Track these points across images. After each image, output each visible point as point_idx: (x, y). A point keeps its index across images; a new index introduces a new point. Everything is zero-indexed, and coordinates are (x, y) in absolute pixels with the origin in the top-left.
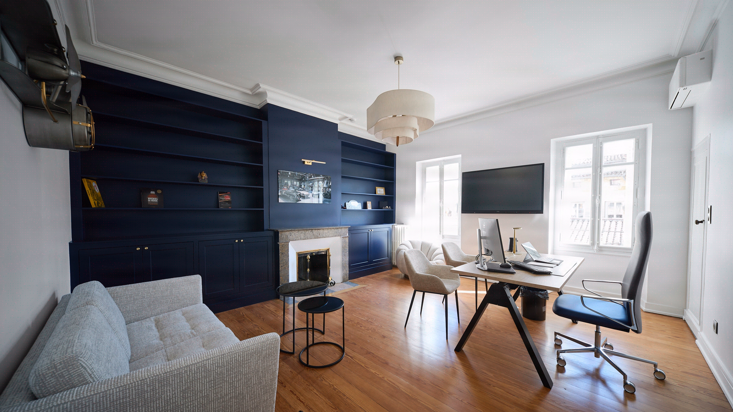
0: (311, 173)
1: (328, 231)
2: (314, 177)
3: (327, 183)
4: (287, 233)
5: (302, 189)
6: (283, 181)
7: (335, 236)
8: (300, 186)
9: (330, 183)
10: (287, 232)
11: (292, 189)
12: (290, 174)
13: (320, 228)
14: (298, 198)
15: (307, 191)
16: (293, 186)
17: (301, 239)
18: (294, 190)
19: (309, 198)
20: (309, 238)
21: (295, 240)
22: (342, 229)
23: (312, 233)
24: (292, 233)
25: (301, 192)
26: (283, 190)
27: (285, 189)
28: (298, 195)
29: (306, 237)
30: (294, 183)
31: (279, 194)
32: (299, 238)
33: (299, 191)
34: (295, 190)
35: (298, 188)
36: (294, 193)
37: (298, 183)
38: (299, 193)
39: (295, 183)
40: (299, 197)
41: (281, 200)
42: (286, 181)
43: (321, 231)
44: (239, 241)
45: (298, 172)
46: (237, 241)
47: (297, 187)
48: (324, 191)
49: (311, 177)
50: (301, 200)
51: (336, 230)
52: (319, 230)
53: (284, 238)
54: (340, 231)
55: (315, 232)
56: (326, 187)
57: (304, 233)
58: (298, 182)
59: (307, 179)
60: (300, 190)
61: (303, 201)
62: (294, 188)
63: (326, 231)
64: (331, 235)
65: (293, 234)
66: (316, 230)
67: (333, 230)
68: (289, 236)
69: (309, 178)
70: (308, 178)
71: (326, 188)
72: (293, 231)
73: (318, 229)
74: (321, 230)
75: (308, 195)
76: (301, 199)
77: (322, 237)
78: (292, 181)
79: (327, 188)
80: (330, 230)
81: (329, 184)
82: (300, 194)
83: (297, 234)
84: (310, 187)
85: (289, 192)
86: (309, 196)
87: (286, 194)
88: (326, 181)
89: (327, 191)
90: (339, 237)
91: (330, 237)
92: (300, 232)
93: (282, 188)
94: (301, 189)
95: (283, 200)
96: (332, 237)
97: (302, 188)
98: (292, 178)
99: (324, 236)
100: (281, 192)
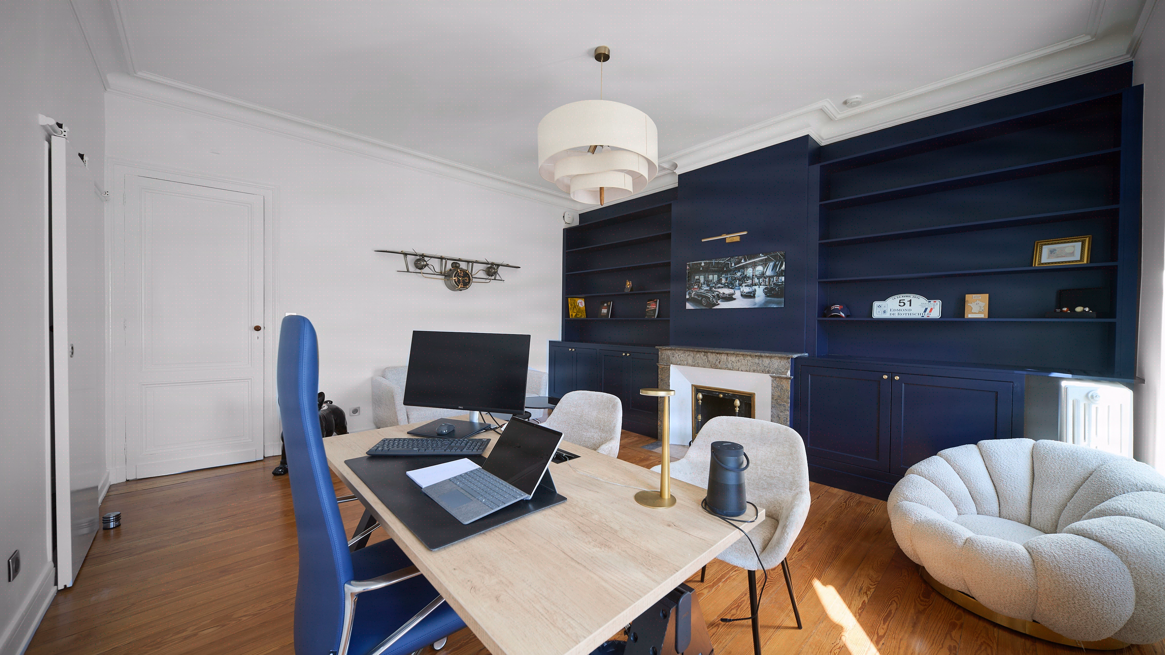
0: (739, 256)
1: (738, 358)
2: (745, 260)
3: (775, 267)
4: (669, 353)
5: (722, 286)
6: (693, 277)
7: (754, 371)
8: (719, 281)
9: (781, 266)
10: (668, 351)
11: (705, 288)
12: (703, 264)
13: (721, 352)
14: (715, 301)
15: (732, 288)
16: (707, 282)
17: (687, 364)
18: (708, 288)
19: (735, 299)
20: (701, 365)
21: (680, 365)
22: (773, 360)
23: (706, 357)
24: (675, 353)
25: (719, 290)
26: (692, 291)
27: (695, 288)
28: (714, 296)
29: (696, 362)
30: (708, 278)
31: (687, 297)
32: (686, 362)
33: (717, 290)
34: (711, 288)
35: (716, 285)
36: (709, 294)
37: (716, 276)
38: (716, 293)
39: (711, 277)
40: (716, 299)
41: (689, 306)
42: (697, 277)
43: (724, 357)
44: (626, 354)
45: (716, 259)
46: (624, 354)
47: (714, 283)
48: (767, 284)
49: (740, 262)
50: (719, 304)
51: (756, 360)
52: (718, 355)
53: (664, 358)
54: (768, 362)
55: (712, 357)
56: (772, 274)
57: (692, 356)
58: (715, 274)
59: (731, 266)
60: (719, 287)
61: (723, 305)
62: (708, 285)
63: (733, 358)
64: (743, 368)
65: (677, 355)
66: (714, 354)
67: (749, 358)
68: (671, 358)
69: (735, 265)
70: (733, 265)
71: (772, 277)
72: (677, 351)
73: (717, 353)
74: (723, 355)
75: (733, 294)
76: (719, 302)
77: (725, 369)
78: (707, 275)
79: (774, 276)
80: (742, 357)
81: (780, 268)
82: (718, 295)
83: (682, 355)
84: (738, 279)
85: (701, 293)
86: (734, 297)
87: (697, 295)
88: (772, 264)
89: (775, 281)
90: (768, 376)
91: (742, 371)
92: (687, 353)
93: (691, 288)
94: (720, 285)
95: (691, 305)
96: (746, 371)
97: (722, 284)
98: (707, 271)
99: (730, 366)
100: (689, 293)
